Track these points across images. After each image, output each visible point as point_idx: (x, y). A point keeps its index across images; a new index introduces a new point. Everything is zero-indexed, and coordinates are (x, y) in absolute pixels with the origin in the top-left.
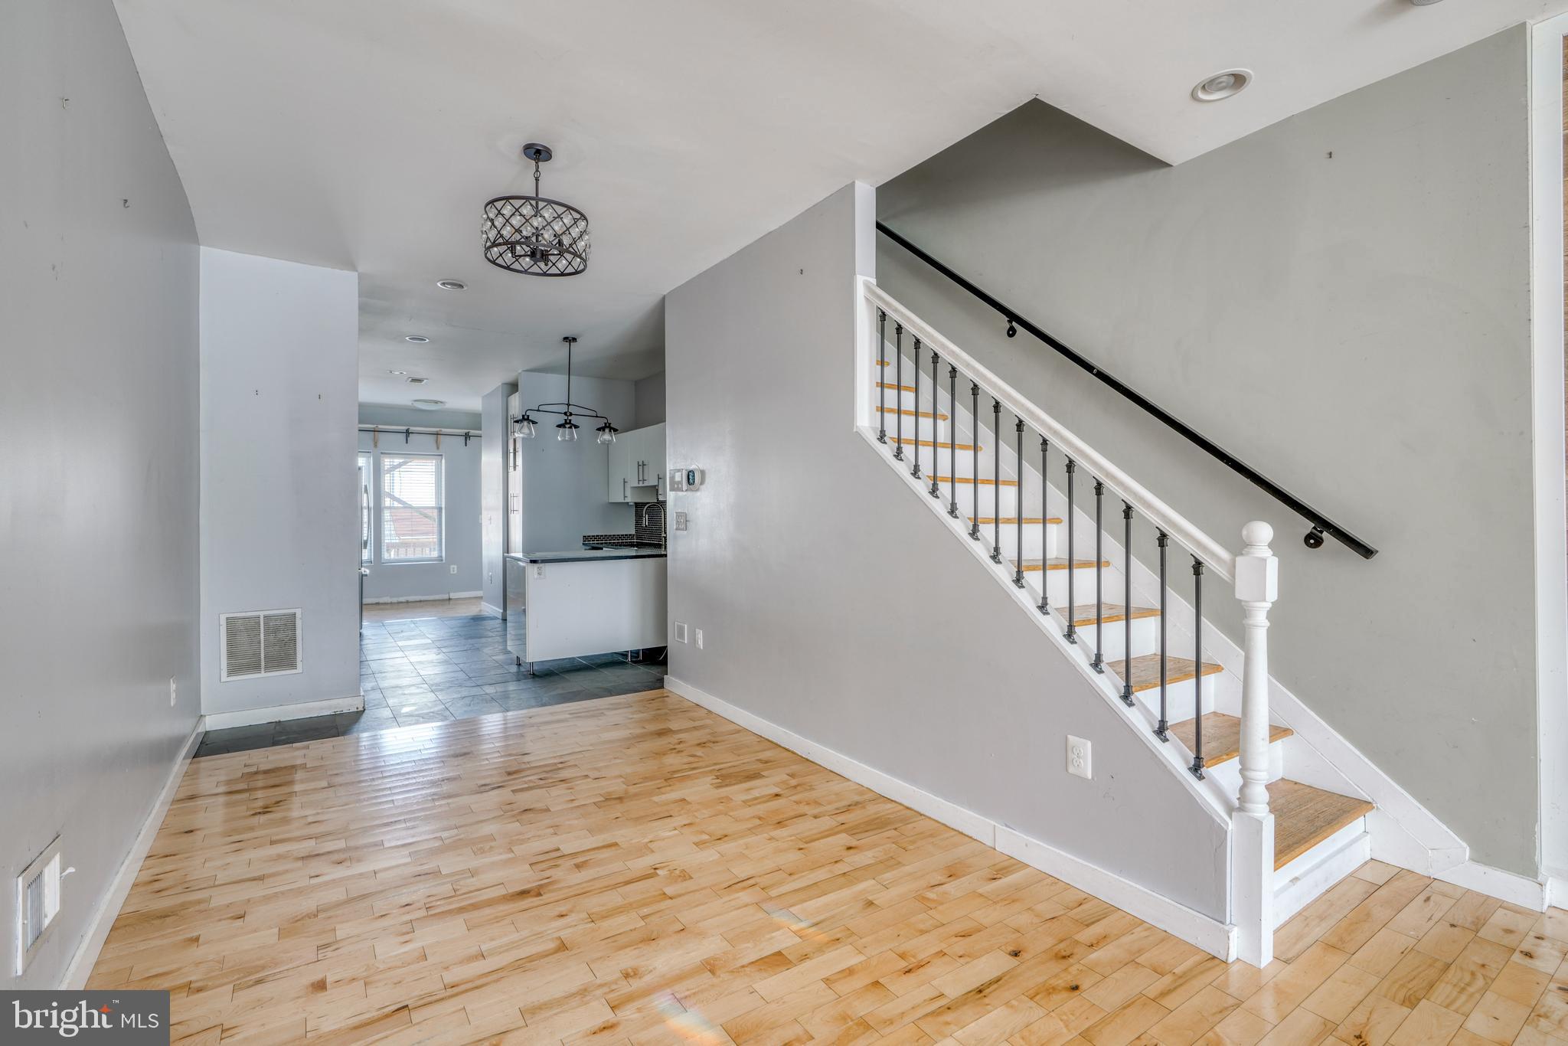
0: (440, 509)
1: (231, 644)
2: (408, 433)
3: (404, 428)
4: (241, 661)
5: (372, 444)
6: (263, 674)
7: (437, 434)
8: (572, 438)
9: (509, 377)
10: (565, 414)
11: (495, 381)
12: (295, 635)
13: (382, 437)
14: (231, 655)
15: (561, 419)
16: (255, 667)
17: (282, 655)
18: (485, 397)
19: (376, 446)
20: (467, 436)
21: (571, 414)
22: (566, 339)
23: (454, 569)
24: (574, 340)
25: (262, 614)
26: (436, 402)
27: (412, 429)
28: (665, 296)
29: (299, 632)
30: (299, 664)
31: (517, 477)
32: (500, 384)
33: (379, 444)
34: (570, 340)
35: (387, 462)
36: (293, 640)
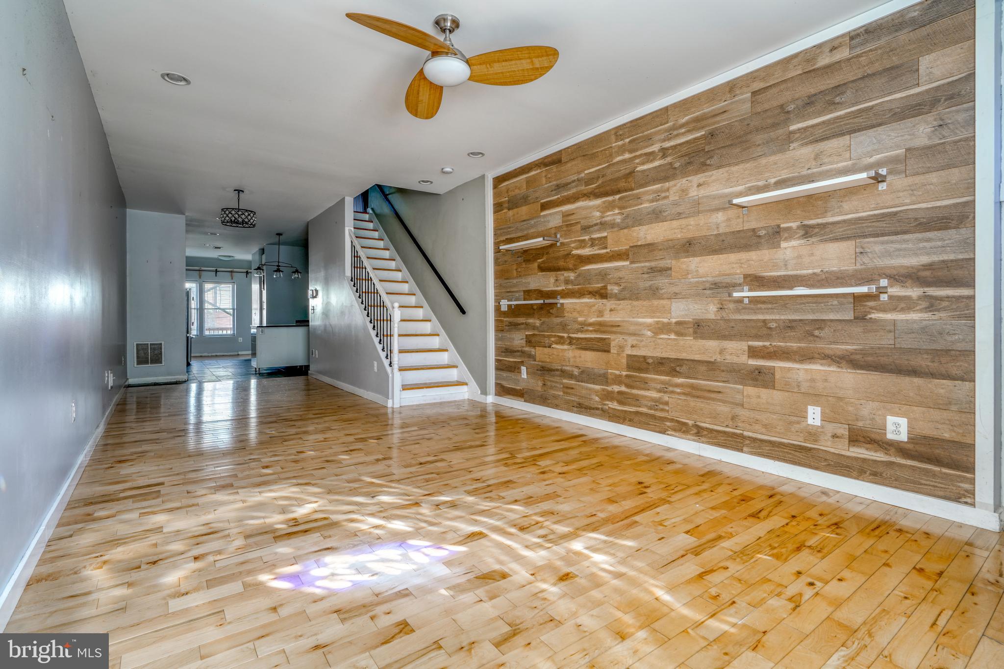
0: (234, 309)
1: (137, 353)
2: (216, 271)
3: (215, 269)
4: (142, 360)
5: (198, 277)
6: (150, 365)
7: (231, 272)
8: (280, 276)
9: (261, 247)
10: (277, 266)
11: (255, 249)
12: (161, 352)
13: (203, 273)
14: (138, 357)
15: (276, 268)
16: (147, 363)
17: (157, 358)
18: (253, 255)
19: (200, 278)
20: (247, 273)
21: (280, 266)
22: (277, 234)
23: (240, 340)
24: (281, 234)
25: (149, 343)
26: (230, 256)
27: (218, 269)
28: (308, 222)
29: (163, 350)
30: (163, 362)
31: (264, 293)
32: (258, 249)
33: (202, 277)
34: (279, 234)
35: (208, 286)
36: (161, 354)
